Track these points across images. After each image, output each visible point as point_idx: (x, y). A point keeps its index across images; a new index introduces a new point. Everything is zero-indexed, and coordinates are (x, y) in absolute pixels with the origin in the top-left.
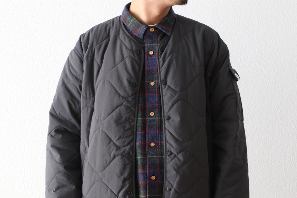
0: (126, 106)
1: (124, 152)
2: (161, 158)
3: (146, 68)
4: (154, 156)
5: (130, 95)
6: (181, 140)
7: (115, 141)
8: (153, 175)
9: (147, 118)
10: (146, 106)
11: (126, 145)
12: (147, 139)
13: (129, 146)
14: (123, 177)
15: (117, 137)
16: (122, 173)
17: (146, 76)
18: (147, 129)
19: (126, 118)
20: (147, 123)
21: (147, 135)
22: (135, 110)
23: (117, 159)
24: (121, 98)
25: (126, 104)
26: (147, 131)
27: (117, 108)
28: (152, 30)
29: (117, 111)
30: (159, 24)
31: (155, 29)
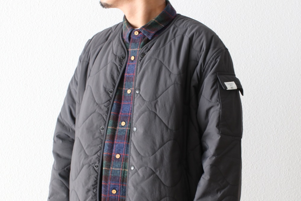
0: (98, 113)
1: (91, 161)
2: (124, 171)
3: (126, 74)
4: (117, 169)
5: (103, 102)
6: (142, 154)
7: (85, 149)
8: (114, 189)
9: (118, 128)
10: (120, 116)
11: (93, 154)
12: (114, 150)
13: (96, 155)
14: (87, 187)
15: (87, 145)
16: (86, 184)
17: (124, 83)
18: (115, 139)
19: (97, 126)
20: (117, 133)
21: (114, 146)
22: (106, 118)
23: (85, 167)
24: (96, 104)
25: (98, 112)
26: (115, 142)
27: (90, 115)
28: (136, 33)
29: (90, 117)
30: (143, 27)
31: (139, 32)
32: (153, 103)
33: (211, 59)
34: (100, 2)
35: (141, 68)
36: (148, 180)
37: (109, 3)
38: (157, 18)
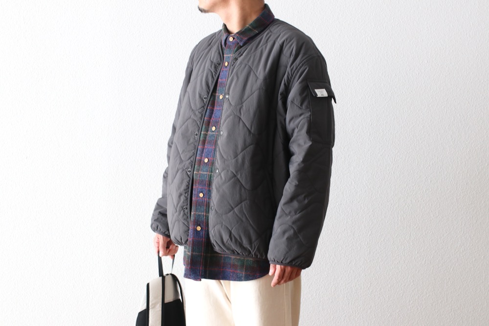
0: (193, 119)
1: (184, 166)
2: (211, 175)
3: (219, 80)
4: (205, 173)
5: (198, 108)
6: (225, 157)
7: (180, 153)
8: (202, 192)
9: (209, 133)
10: (211, 120)
11: (187, 159)
12: (204, 155)
13: (190, 160)
14: (179, 191)
15: (182, 150)
16: (179, 188)
17: (218, 88)
18: (206, 144)
19: (192, 131)
20: (208, 138)
21: (205, 150)
22: (200, 124)
23: (179, 172)
24: (191, 110)
25: (193, 118)
26: (206, 146)
27: (186, 121)
28: (231, 39)
29: (186, 124)
30: (237, 33)
31: (234, 39)
32: (238, 108)
33: (301, 65)
34: (199, 8)
35: (231, 73)
36: (229, 183)
37: (206, 9)
38: (251, 24)
